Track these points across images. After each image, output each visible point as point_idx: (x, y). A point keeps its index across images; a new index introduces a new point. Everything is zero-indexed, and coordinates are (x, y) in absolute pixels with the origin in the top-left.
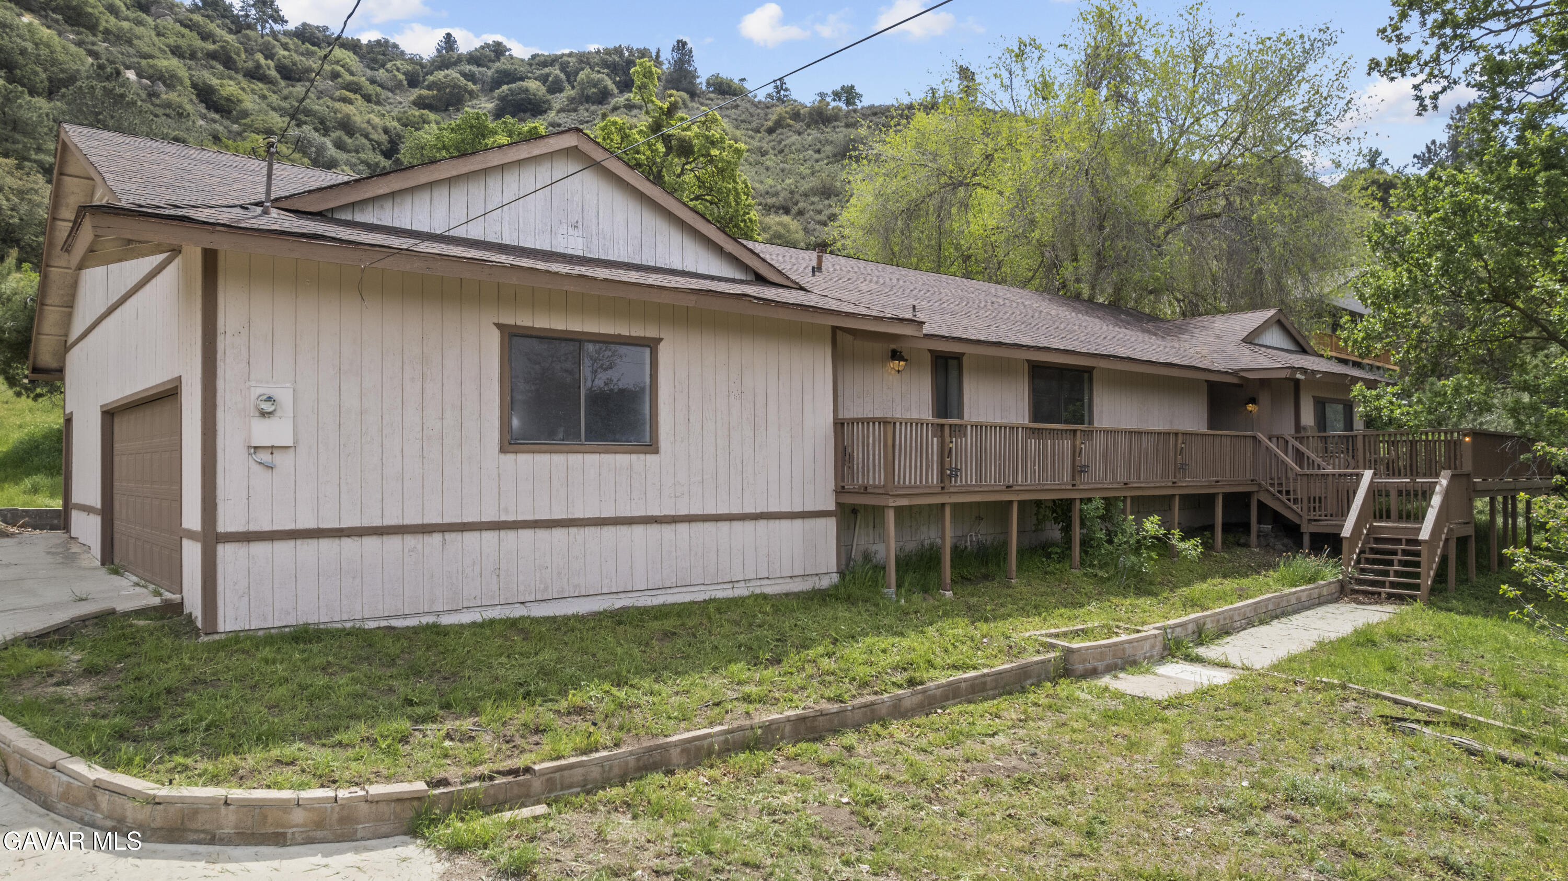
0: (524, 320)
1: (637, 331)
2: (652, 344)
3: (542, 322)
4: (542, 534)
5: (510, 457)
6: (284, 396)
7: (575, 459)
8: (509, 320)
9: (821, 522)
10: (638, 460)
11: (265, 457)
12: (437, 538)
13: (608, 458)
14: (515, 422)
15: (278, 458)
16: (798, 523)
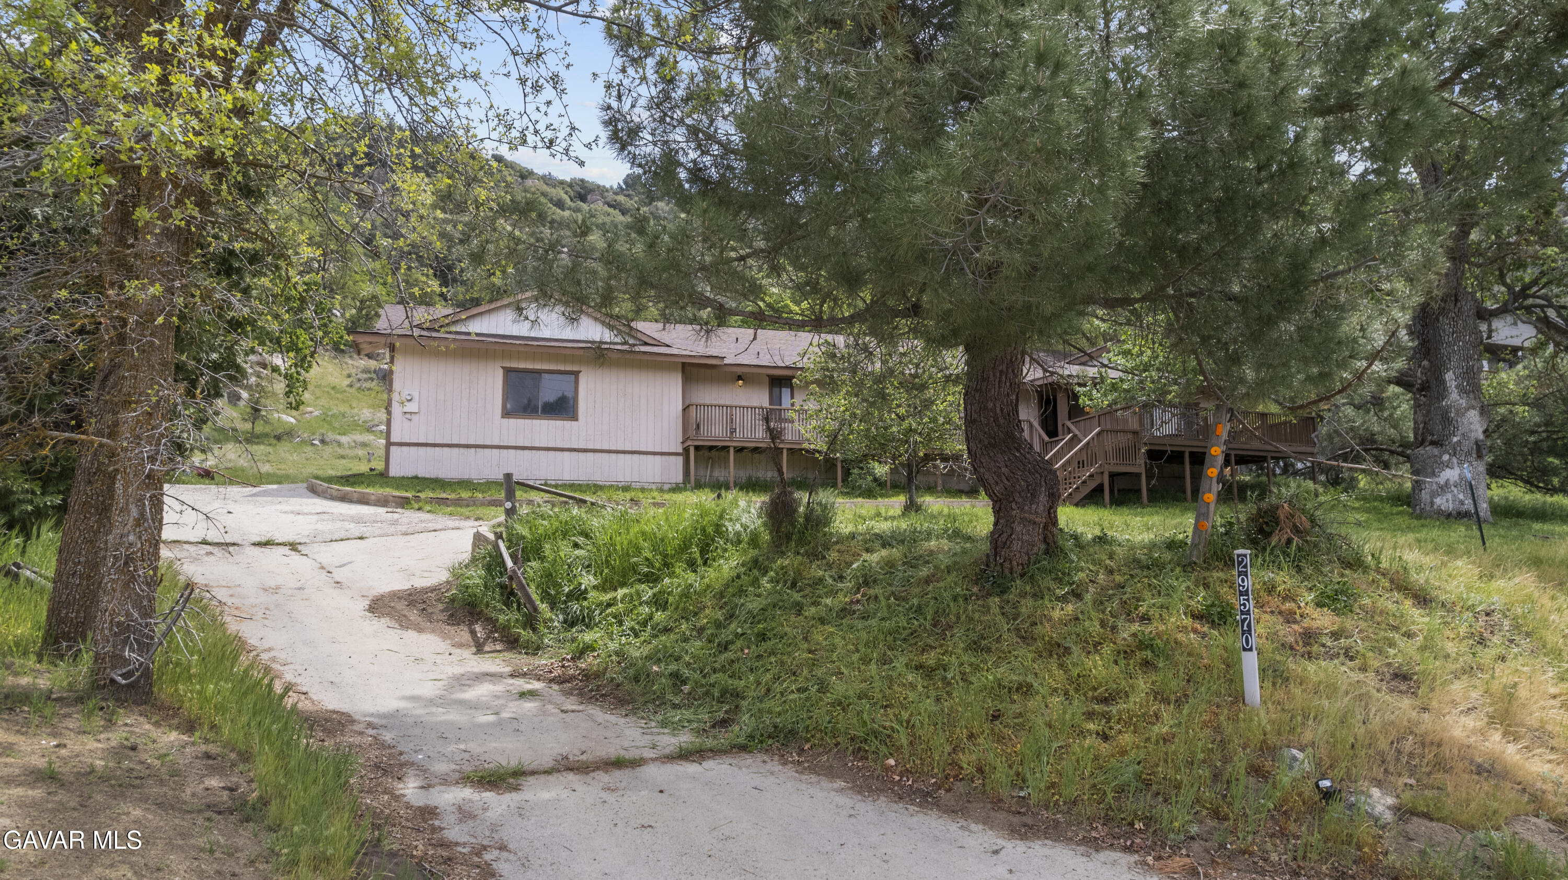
0: (514, 365)
1: (568, 368)
2: (576, 374)
3: (522, 365)
4: (519, 452)
5: (505, 420)
6: (416, 394)
7: (536, 422)
8: (507, 365)
9: (673, 458)
10: (568, 424)
11: (408, 416)
12: (473, 450)
13: (552, 422)
14: (509, 406)
15: (413, 417)
16: (658, 458)
